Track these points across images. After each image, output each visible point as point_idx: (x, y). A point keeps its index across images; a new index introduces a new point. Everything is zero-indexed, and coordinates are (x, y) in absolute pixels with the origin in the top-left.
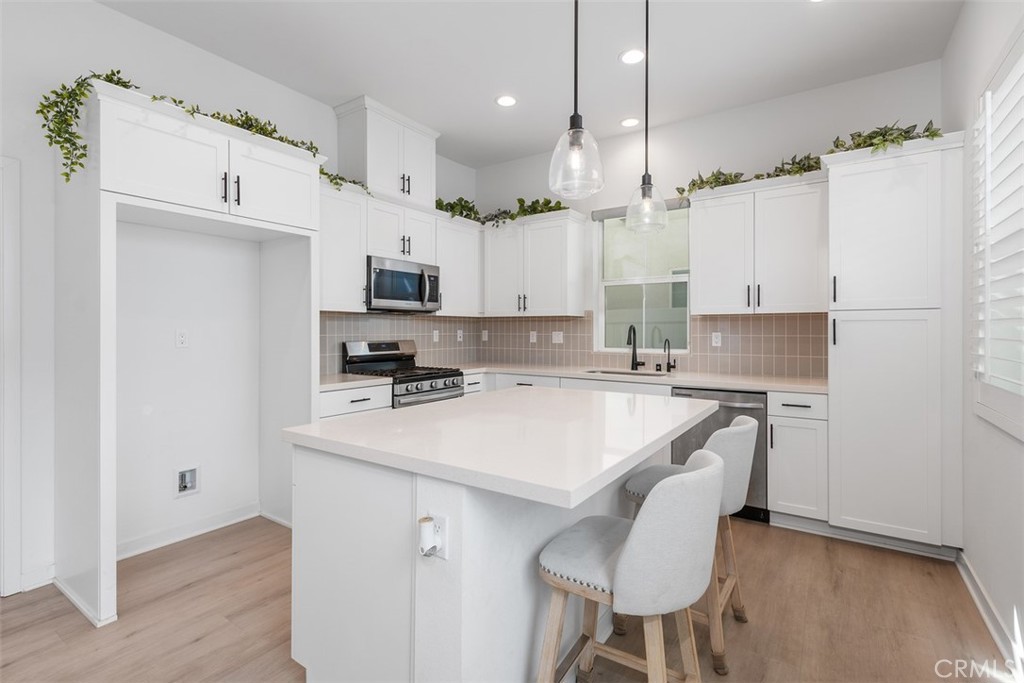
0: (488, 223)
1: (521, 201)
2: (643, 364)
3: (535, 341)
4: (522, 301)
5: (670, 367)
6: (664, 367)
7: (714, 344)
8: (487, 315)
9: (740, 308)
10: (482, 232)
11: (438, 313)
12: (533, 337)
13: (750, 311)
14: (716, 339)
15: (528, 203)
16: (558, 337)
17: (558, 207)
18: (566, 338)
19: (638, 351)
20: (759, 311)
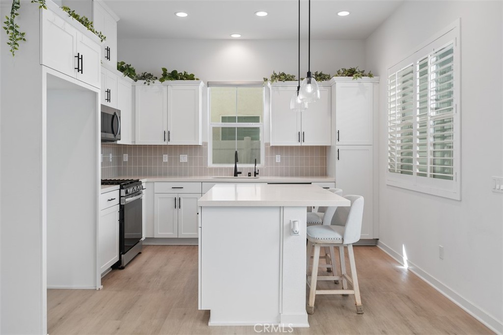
0: (139, 81)
1: (165, 70)
2: (240, 173)
3: (167, 161)
4: (167, 135)
5: (256, 174)
6: (253, 174)
7: (277, 161)
8: (137, 143)
9: (295, 143)
10: (134, 87)
11: (119, 142)
12: (165, 158)
13: (299, 144)
14: (278, 158)
15: (169, 71)
16: (184, 158)
17: (191, 78)
18: (189, 159)
19: (238, 166)
20: (303, 144)
